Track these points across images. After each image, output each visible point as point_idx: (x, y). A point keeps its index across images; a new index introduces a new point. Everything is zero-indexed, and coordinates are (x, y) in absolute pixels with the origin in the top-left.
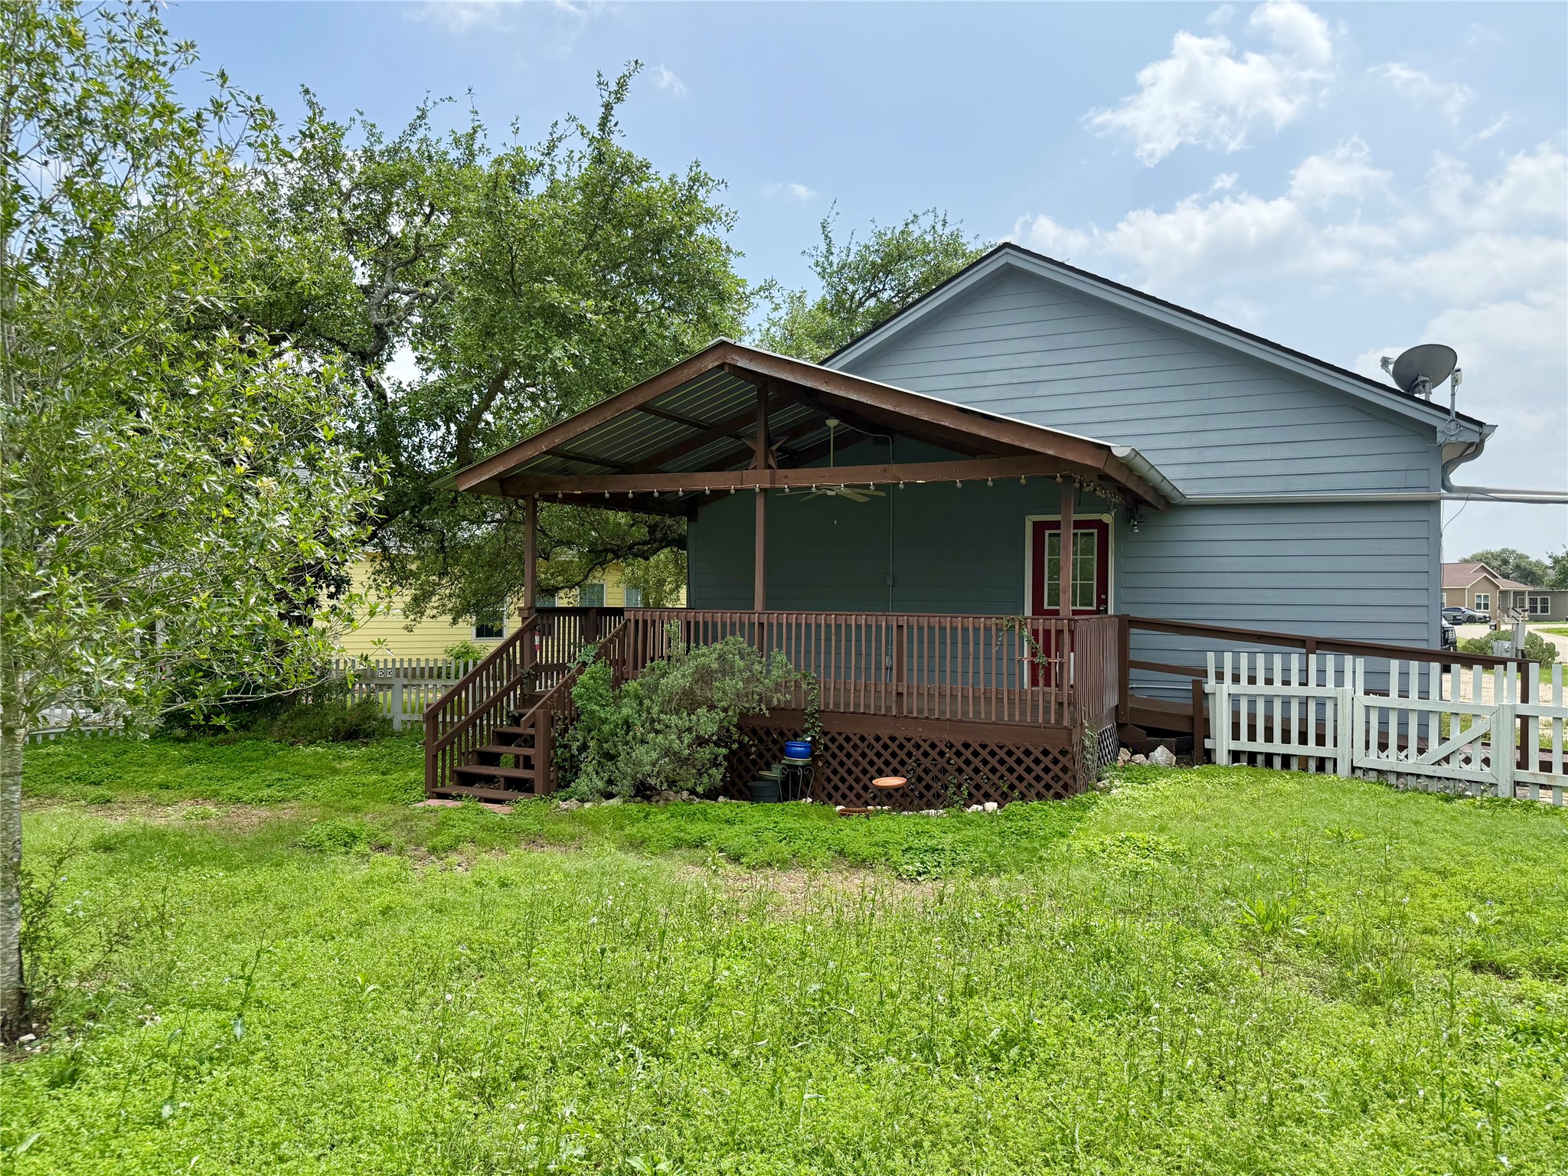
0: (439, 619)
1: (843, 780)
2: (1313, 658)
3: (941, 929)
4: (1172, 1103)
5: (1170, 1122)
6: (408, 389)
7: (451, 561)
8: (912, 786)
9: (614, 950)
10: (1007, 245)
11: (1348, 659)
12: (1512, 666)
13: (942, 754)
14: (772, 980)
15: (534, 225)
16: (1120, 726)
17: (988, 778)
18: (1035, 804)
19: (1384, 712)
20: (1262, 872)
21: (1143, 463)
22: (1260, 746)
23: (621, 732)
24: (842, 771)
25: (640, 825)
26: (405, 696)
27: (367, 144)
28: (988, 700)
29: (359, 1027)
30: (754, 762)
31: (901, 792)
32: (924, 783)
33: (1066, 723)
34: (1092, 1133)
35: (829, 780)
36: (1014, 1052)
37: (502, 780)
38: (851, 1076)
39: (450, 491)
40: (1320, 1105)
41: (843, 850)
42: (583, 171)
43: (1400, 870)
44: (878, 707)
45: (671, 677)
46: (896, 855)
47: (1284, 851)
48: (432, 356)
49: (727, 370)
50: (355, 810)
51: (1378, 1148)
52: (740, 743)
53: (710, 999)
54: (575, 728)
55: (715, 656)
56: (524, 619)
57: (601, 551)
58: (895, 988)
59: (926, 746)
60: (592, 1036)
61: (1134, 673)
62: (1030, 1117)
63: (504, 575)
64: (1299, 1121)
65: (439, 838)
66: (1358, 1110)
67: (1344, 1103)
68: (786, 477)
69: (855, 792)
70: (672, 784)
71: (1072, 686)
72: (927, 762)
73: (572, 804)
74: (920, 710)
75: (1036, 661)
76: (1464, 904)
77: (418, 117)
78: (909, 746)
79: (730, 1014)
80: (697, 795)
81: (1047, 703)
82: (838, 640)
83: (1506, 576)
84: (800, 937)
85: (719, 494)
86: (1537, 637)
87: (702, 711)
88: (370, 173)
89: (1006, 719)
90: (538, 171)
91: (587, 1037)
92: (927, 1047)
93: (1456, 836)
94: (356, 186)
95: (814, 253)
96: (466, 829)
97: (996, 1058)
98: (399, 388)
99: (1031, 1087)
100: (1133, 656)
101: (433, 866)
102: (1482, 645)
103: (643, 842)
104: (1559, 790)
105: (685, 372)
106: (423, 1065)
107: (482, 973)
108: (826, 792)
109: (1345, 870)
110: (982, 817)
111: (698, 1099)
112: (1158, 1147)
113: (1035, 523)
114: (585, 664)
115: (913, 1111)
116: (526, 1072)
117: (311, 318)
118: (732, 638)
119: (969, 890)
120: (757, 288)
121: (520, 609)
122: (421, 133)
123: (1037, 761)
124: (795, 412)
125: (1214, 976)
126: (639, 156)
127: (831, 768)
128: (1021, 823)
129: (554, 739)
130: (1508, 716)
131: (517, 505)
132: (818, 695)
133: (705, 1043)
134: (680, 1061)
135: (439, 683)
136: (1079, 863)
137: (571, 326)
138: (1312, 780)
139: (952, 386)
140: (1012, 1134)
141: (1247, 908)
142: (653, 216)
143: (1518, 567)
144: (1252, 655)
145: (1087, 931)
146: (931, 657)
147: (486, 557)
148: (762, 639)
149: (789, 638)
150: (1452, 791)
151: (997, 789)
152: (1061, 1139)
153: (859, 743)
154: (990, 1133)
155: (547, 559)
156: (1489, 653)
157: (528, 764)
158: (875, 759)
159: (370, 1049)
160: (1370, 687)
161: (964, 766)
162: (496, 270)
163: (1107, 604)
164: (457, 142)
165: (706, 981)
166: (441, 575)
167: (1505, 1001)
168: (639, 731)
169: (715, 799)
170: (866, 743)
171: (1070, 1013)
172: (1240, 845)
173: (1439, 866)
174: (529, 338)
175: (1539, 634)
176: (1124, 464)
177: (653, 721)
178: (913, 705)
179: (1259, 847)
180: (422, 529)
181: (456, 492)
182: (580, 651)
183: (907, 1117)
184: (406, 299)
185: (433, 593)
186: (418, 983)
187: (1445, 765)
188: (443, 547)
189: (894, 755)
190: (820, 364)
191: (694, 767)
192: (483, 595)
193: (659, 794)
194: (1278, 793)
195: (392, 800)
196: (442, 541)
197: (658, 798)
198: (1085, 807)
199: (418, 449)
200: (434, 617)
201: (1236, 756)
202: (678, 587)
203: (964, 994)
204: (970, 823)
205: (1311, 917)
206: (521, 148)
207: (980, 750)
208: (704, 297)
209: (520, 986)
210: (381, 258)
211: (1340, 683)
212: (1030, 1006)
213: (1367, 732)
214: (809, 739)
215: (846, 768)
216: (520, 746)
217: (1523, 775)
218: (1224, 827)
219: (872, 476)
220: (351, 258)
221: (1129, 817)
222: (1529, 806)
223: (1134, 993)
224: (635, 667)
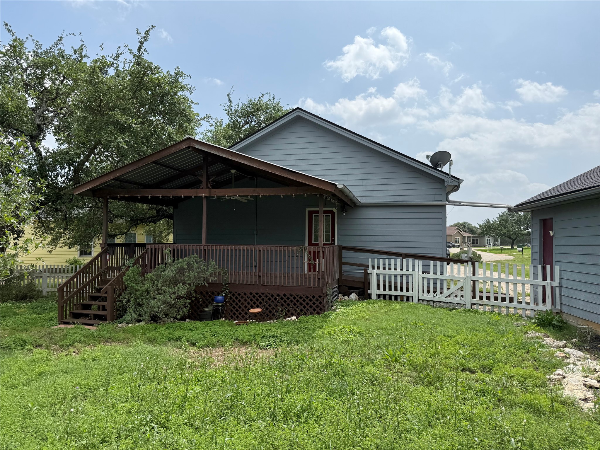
0: (64, 248)
1: (237, 310)
2: (404, 260)
3: (277, 368)
4: (364, 429)
5: (363, 436)
6: (52, 152)
7: (69, 224)
8: (264, 312)
9: (144, 385)
10: (298, 108)
11: (417, 261)
12: (470, 263)
13: (275, 299)
14: (210, 392)
15: (110, 88)
16: (339, 286)
17: (293, 307)
18: (310, 316)
19: (429, 280)
20: (391, 339)
21: (347, 190)
22: (387, 292)
23: (144, 295)
24: (237, 307)
25: (153, 333)
26: (48, 281)
27: (35, 49)
28: (293, 278)
29: (30, 426)
30: (201, 305)
31: (260, 314)
32: (268, 310)
33: (321, 286)
34: (336, 443)
35: (231, 311)
36: (306, 414)
37: (92, 316)
38: (243, 429)
39: (70, 195)
40: (415, 425)
41: (237, 338)
42: (130, 67)
43: (436, 336)
44: (251, 281)
45: (167, 272)
46: (258, 339)
47: (397, 331)
48: (63, 138)
49: (191, 149)
50: (26, 330)
51: (435, 439)
52: (196, 298)
53: (185, 402)
54: (125, 294)
55: (185, 262)
56: (102, 248)
57: (135, 220)
58: (259, 392)
59: (269, 296)
60: (136, 422)
61: (344, 266)
62: (313, 439)
63: (93, 229)
64: (408, 431)
65: (65, 341)
66: (428, 425)
67: (423, 423)
68: (215, 192)
69: (242, 315)
70: (166, 315)
71: (323, 272)
72: (270, 302)
73: (124, 325)
74: (268, 282)
75: (310, 263)
76: (458, 348)
77: (59, 40)
78: (263, 296)
79: (194, 408)
80: (177, 319)
81: (314, 278)
82: (236, 255)
83: (465, 231)
84: (221, 375)
85: (187, 198)
86: (475, 252)
87: (180, 285)
88: (36, 61)
89: (299, 285)
90: (112, 66)
91: (134, 422)
92: (273, 415)
93: (454, 323)
94: (29, 66)
95: (225, 105)
96: (77, 337)
97: (299, 417)
98: (48, 151)
99: (313, 428)
100: (344, 260)
101: (63, 353)
102: (458, 255)
103: (154, 340)
104: (485, 306)
105: (174, 149)
106: (59, 440)
107: (86, 398)
108: (230, 315)
109: (418, 337)
110: (290, 322)
111: (182, 444)
112: (360, 446)
113: (309, 211)
114: (129, 267)
115: (268, 441)
116: (106, 439)
117: (8, 120)
118: (192, 255)
119: (286, 351)
120: (203, 117)
121: (100, 244)
122: (59, 46)
123: (311, 300)
124: (219, 167)
125: (376, 379)
126: (155, 64)
127: (233, 306)
128: (305, 324)
129: (115, 298)
130: (469, 280)
131: (99, 200)
132: (228, 278)
133: (184, 421)
134: (173, 429)
135: (64, 275)
136: (326, 338)
137: (125, 129)
138: (405, 304)
139: (278, 159)
140: (306, 447)
141: (386, 353)
142: (160, 87)
143: (468, 228)
144: (384, 259)
145: (331, 365)
146: (272, 261)
147: (85, 222)
148: (205, 256)
149: (216, 255)
150: (451, 307)
151: (296, 312)
152: (325, 446)
153: (244, 296)
154: (298, 447)
155: (111, 223)
156: (460, 259)
157: (104, 308)
158: (250, 302)
159: (35, 435)
160: (424, 271)
161: (284, 303)
162: (93, 105)
163: (334, 241)
164: (75, 52)
165: (183, 395)
166: (65, 229)
167: (473, 381)
168: (153, 294)
169: (185, 320)
170: (247, 296)
171: (326, 397)
172: (382, 329)
173: (449, 334)
174: (108, 133)
175: (476, 251)
176: (341, 191)
177: (159, 290)
178: (265, 280)
179: (389, 329)
180: (57, 210)
181: (73, 195)
182: (126, 262)
183: (266, 443)
184: (51, 114)
185: (61, 237)
186: (57, 404)
187: (449, 298)
188: (66, 218)
189: (257, 300)
190: (228, 148)
191: (176, 308)
192: (83, 237)
193: (161, 319)
194: (394, 309)
195: (43, 326)
196: (66, 215)
197: (160, 321)
198: (328, 317)
199: (56, 177)
200: (61, 247)
201: (379, 296)
202: (168, 234)
203: (286, 393)
204: (286, 325)
205: (408, 355)
206: (104, 56)
207: (290, 297)
208: (182, 120)
209: (103, 403)
210: (41, 97)
211: (414, 269)
212: (311, 395)
213: (423, 286)
214: (224, 295)
215: (238, 306)
216: (100, 301)
217: (474, 301)
218: (376, 322)
219: (249, 192)
220: (27, 96)
221: (343, 320)
222: (476, 312)
223: (349, 387)
224: (151, 268)
